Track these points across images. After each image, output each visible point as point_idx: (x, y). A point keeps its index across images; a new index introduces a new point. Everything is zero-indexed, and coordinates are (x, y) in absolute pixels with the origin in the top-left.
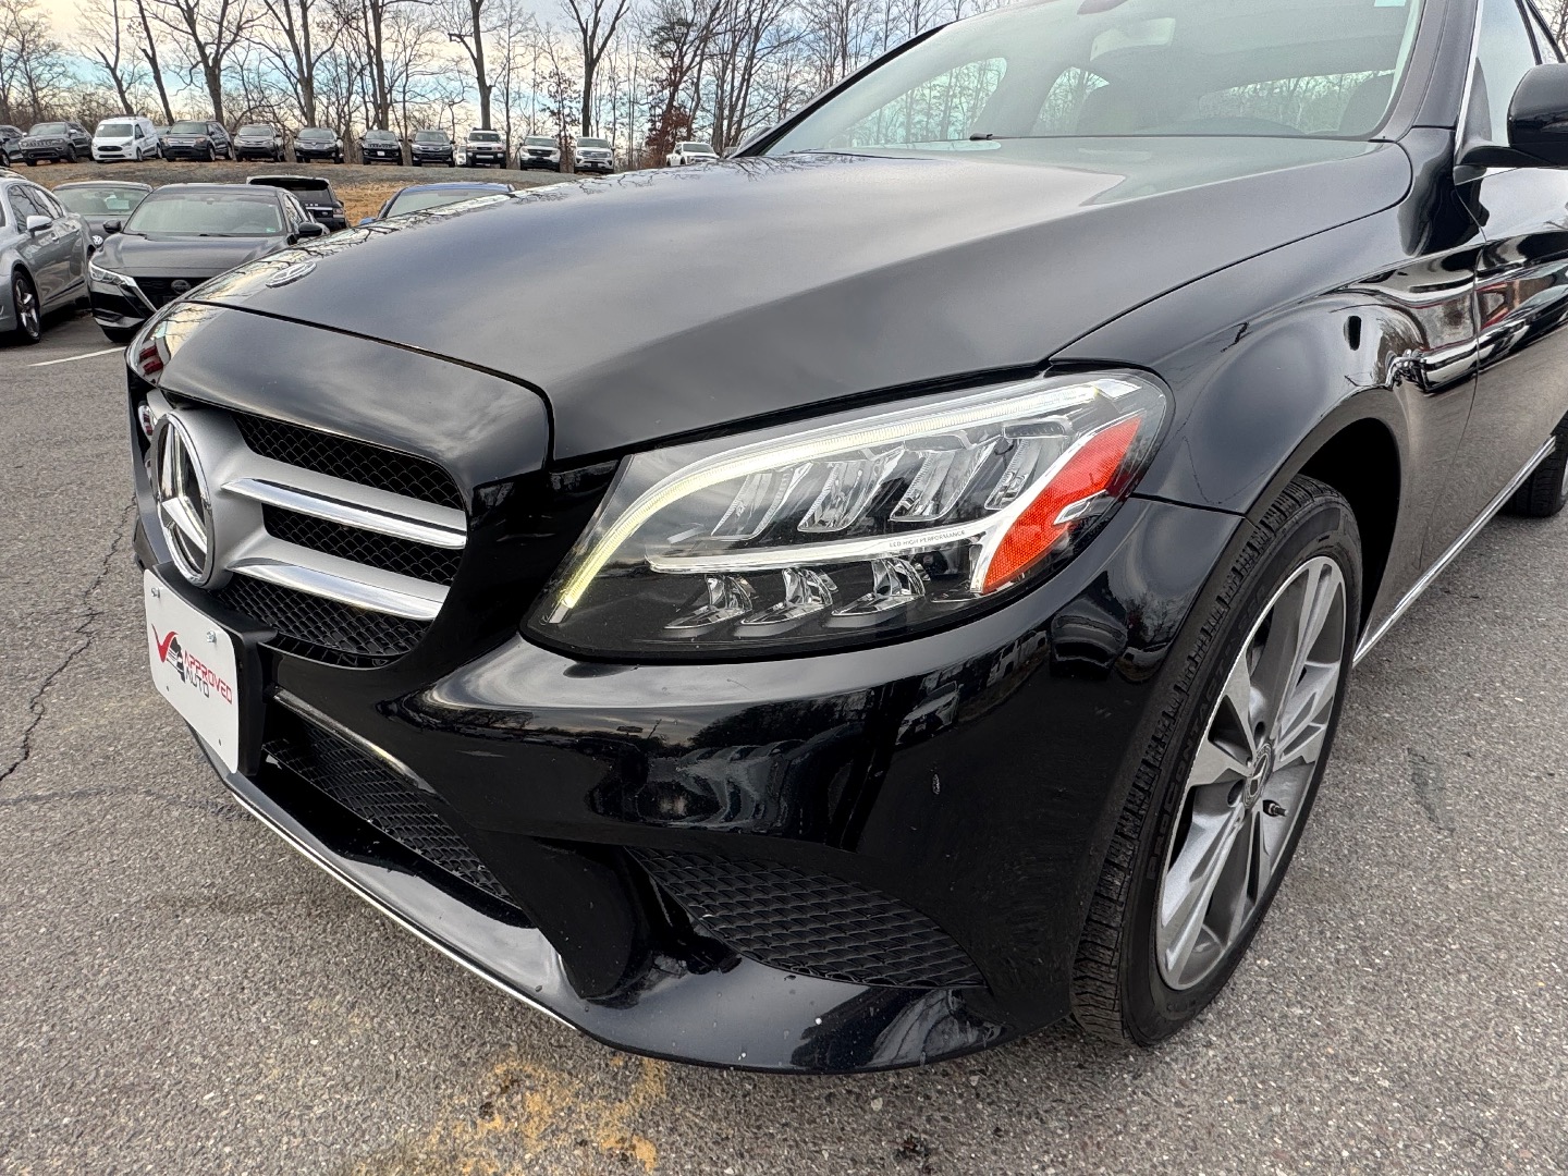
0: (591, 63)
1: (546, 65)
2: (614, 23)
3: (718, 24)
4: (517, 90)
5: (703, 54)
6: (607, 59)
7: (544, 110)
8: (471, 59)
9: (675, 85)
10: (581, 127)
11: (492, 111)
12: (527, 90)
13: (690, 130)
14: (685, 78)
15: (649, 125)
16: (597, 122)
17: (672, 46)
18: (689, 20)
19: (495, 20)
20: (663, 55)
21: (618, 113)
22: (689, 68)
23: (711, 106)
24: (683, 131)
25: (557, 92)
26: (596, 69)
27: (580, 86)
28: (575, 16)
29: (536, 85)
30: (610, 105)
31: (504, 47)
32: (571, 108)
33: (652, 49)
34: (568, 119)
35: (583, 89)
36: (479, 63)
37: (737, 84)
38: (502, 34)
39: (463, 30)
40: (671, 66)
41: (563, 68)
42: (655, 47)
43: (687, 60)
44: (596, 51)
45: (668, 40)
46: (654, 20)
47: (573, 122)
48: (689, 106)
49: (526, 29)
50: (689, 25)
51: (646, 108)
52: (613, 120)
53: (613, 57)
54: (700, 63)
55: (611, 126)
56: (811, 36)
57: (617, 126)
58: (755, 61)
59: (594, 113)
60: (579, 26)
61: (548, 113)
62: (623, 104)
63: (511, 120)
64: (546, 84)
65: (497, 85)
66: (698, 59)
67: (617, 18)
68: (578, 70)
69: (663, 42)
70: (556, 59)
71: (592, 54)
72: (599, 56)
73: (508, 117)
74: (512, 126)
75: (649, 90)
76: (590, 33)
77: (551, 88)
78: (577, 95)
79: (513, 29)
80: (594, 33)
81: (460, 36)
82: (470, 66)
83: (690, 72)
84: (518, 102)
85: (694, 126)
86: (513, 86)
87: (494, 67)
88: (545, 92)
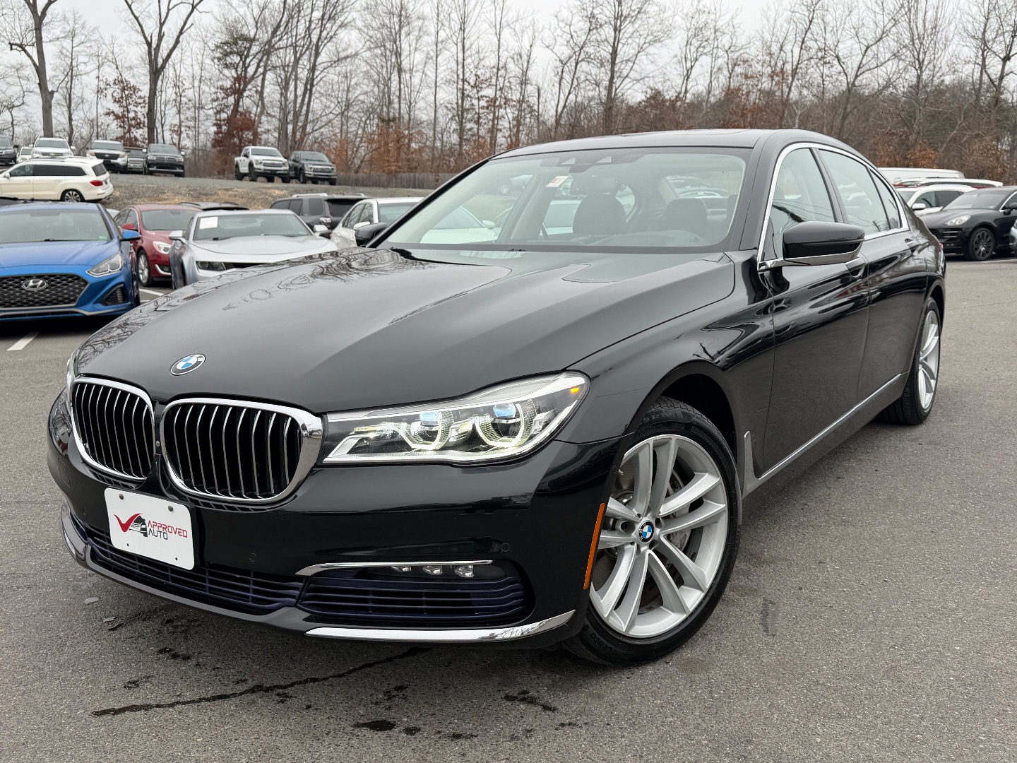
0: (156, 72)
1: (110, 73)
2: (178, 37)
3: (280, 40)
4: (80, 95)
5: (265, 66)
6: (171, 69)
7: (108, 114)
8: (33, 66)
9: (239, 93)
10: (146, 129)
11: (54, 114)
12: (90, 96)
13: (256, 134)
14: (250, 87)
15: (215, 129)
16: (162, 126)
17: (236, 59)
18: (252, 35)
19: (58, 33)
20: (227, 66)
21: (182, 117)
22: (253, 78)
23: (275, 111)
24: (248, 135)
25: (122, 97)
26: (161, 78)
27: (145, 91)
28: (140, 30)
29: (99, 91)
30: (175, 110)
31: (66, 56)
32: (135, 112)
33: (216, 61)
34: (133, 122)
35: (148, 95)
36: (40, 70)
37: (300, 92)
38: (65, 44)
39: (25, 40)
40: (235, 76)
41: (127, 76)
42: (219, 59)
43: (251, 70)
44: (160, 61)
45: (232, 53)
46: (218, 35)
47: (138, 125)
48: (254, 112)
49: (90, 40)
50: (252, 41)
51: (211, 112)
52: (178, 124)
53: (177, 67)
54: (264, 74)
55: (176, 129)
56: (368, 54)
57: (183, 129)
58: (317, 73)
59: (159, 116)
60: (144, 40)
61: (112, 117)
62: (189, 109)
63: (73, 123)
64: (110, 91)
65: (59, 90)
66: (261, 70)
67: (181, 33)
68: (143, 78)
69: (226, 54)
70: (120, 69)
71: (157, 64)
72: (163, 67)
73: (70, 119)
74: (74, 128)
75: (214, 96)
76: (154, 45)
77: (115, 94)
78: (142, 101)
79: (76, 41)
80: (158, 46)
81: (22, 46)
82: (31, 72)
83: (253, 82)
84: (80, 106)
85: (259, 130)
86: (76, 91)
87: (57, 74)
88: (109, 97)
